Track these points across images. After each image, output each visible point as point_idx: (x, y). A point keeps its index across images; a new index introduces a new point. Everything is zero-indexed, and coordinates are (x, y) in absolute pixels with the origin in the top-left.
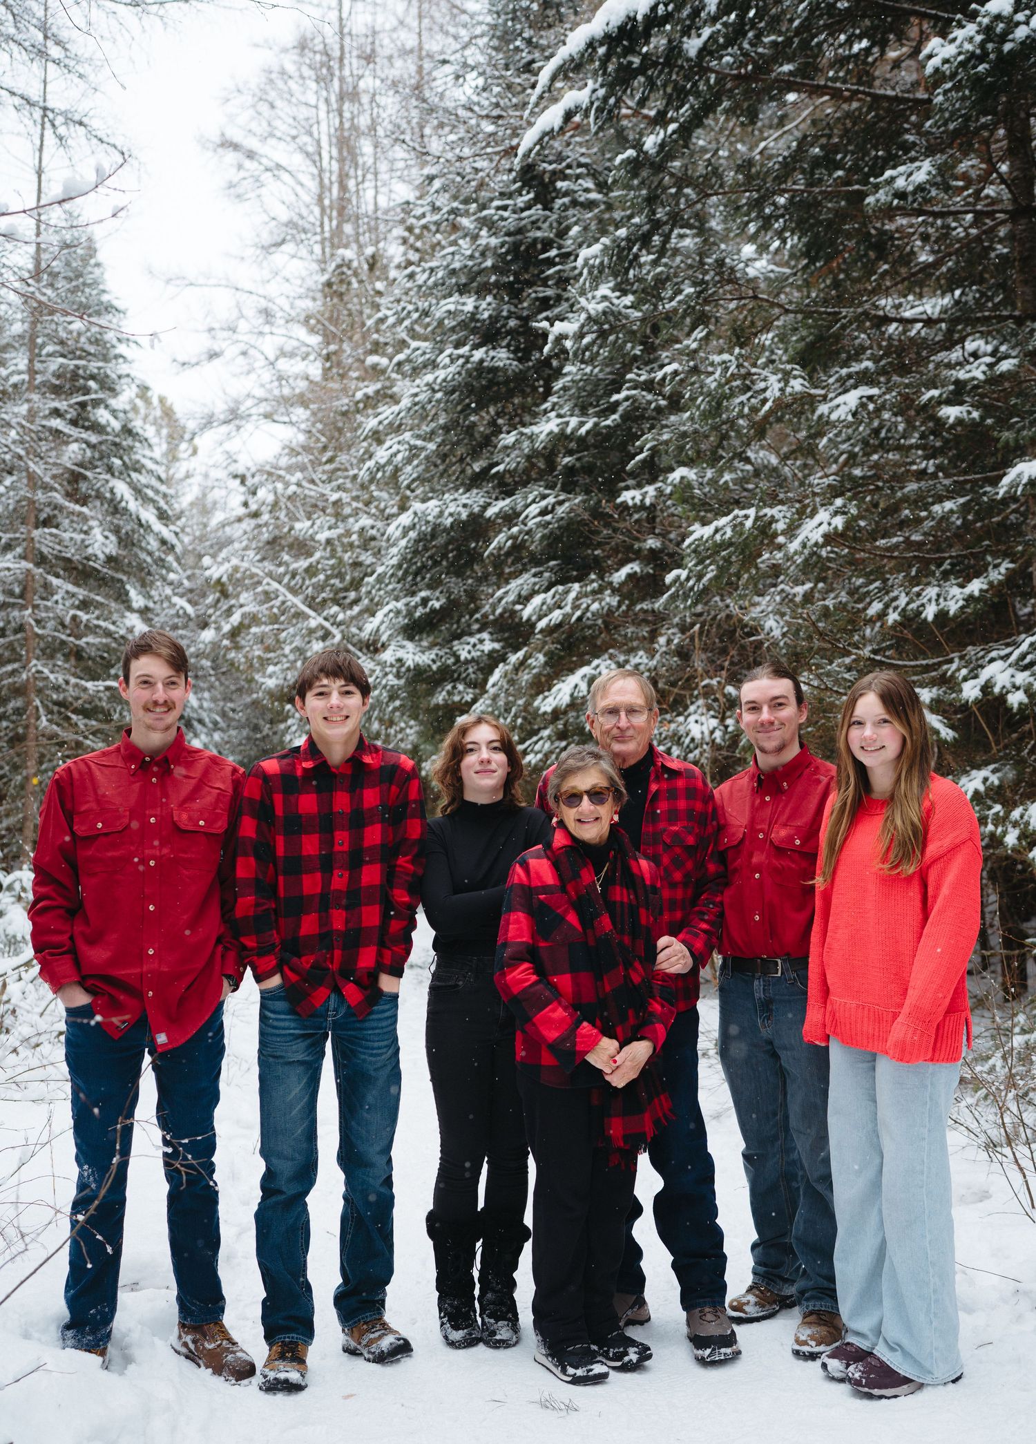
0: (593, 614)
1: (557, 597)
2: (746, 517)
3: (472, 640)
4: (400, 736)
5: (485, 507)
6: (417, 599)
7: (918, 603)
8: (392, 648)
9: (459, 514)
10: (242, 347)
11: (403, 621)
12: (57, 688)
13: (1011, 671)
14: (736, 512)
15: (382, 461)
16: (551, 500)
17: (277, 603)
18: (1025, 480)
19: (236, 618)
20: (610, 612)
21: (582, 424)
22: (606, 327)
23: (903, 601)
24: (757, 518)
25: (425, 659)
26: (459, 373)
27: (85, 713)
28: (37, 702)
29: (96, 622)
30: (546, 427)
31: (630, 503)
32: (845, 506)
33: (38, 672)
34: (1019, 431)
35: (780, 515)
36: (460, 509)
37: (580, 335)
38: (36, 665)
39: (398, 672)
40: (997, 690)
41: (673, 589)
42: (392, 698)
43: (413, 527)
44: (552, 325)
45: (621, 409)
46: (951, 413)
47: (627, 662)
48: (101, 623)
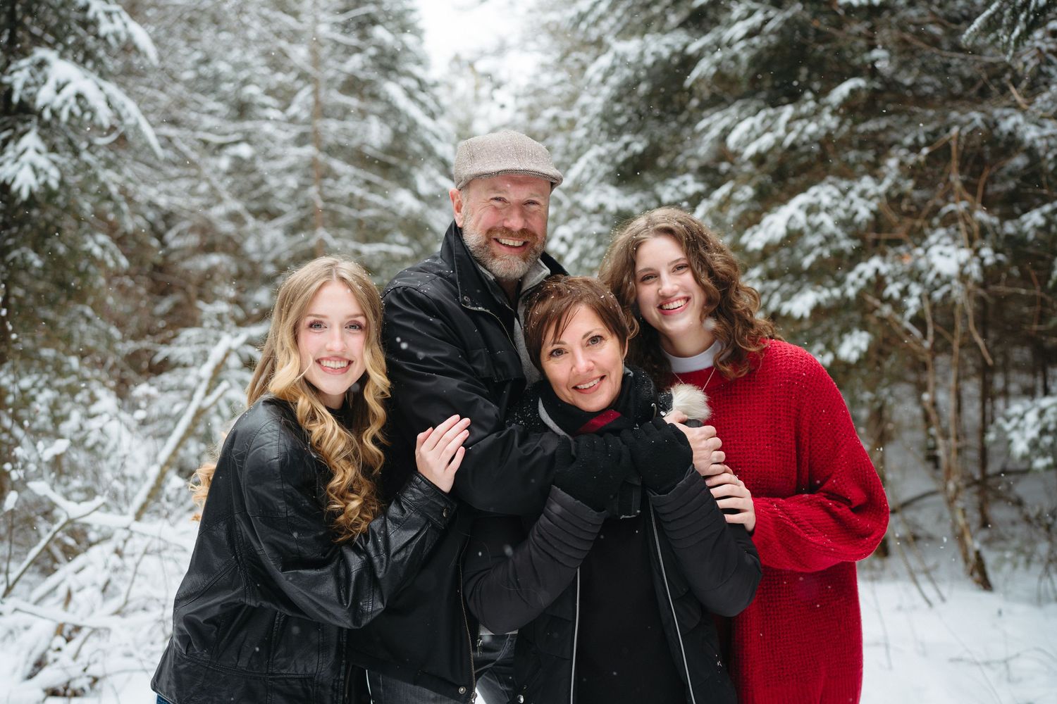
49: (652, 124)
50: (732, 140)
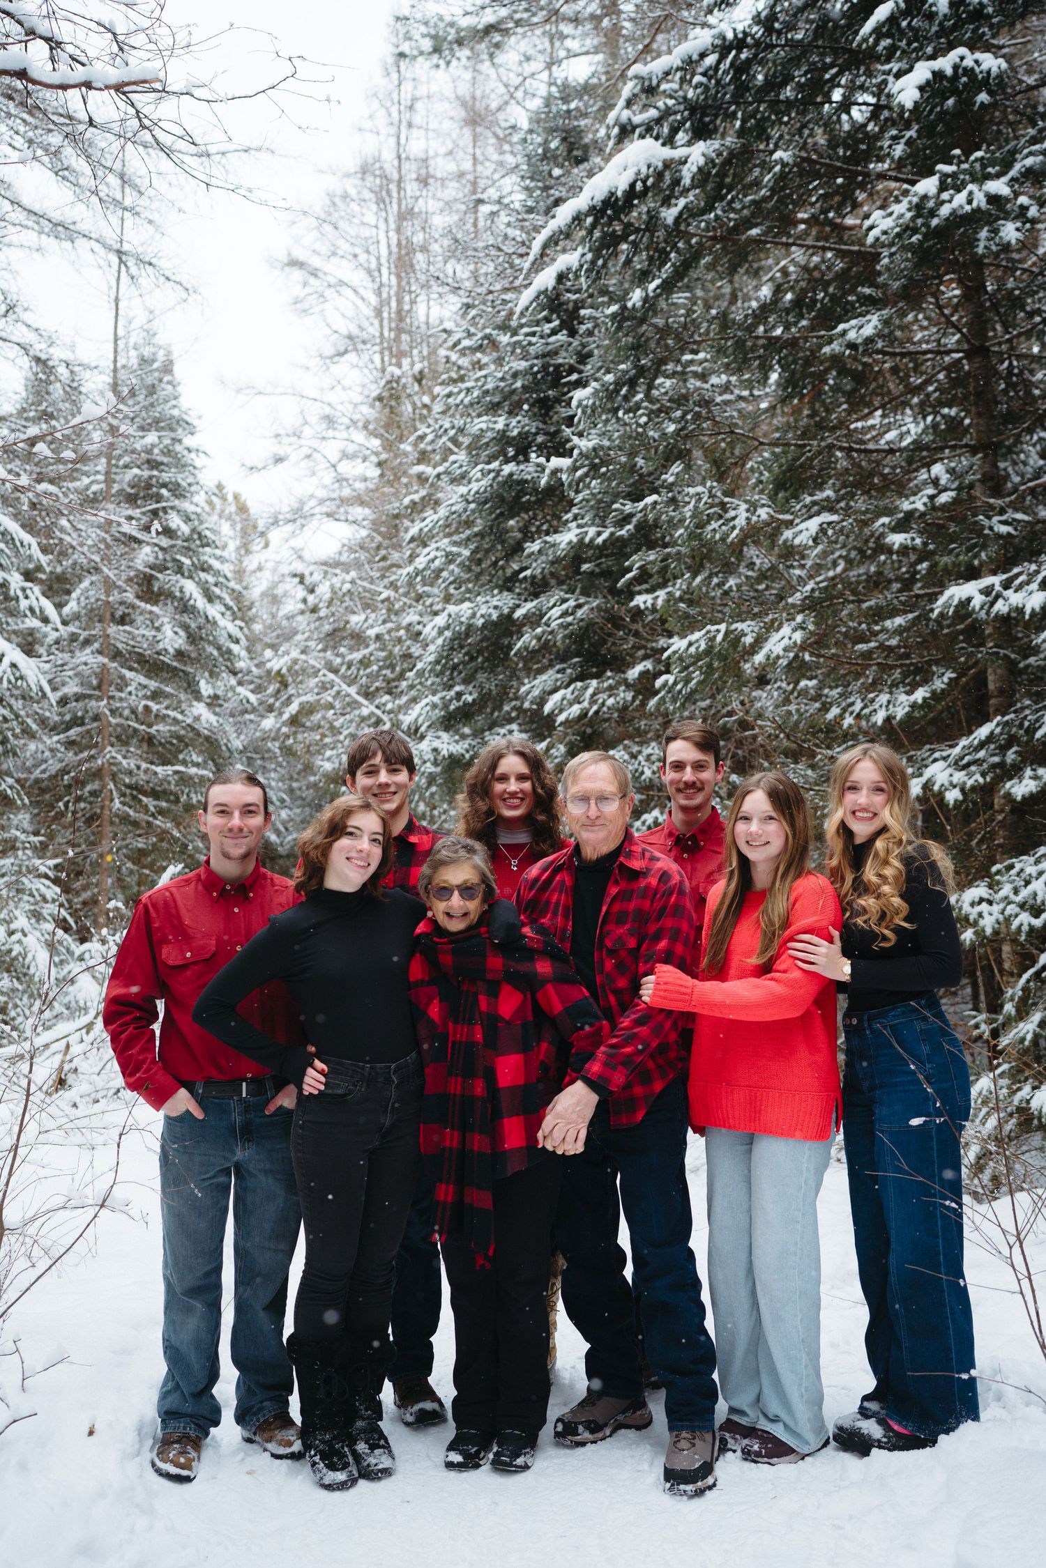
0: (609, 708)
1: (576, 693)
2: (718, 631)
3: (502, 731)
4: (443, 817)
5: (513, 610)
6: (452, 693)
7: (871, 708)
8: (428, 738)
9: (490, 615)
10: (307, 451)
11: (438, 713)
12: (130, 773)
13: (949, 771)
14: (709, 627)
15: (421, 567)
16: (572, 603)
17: (333, 692)
18: (955, 602)
19: (294, 708)
20: (625, 708)
21: (599, 534)
22: (597, 461)
23: (858, 706)
24: (727, 633)
25: (458, 748)
26: (491, 486)
27: (155, 795)
28: (111, 786)
29: (165, 712)
30: (566, 538)
31: (642, 607)
32: (804, 622)
33: (113, 758)
34: (958, 555)
35: (748, 629)
36: (491, 610)
37: (575, 469)
38: (111, 752)
39: (436, 759)
40: (936, 788)
41: (663, 693)
42: (430, 784)
43: (448, 627)
44: (548, 461)
45: (634, 520)
46: (897, 539)
47: (640, 752)
48: (170, 712)
49: (481, 677)
50: (547, 708)
